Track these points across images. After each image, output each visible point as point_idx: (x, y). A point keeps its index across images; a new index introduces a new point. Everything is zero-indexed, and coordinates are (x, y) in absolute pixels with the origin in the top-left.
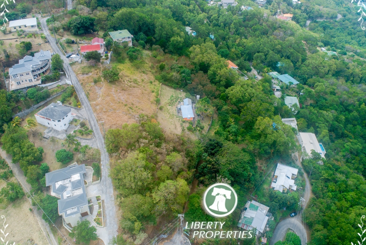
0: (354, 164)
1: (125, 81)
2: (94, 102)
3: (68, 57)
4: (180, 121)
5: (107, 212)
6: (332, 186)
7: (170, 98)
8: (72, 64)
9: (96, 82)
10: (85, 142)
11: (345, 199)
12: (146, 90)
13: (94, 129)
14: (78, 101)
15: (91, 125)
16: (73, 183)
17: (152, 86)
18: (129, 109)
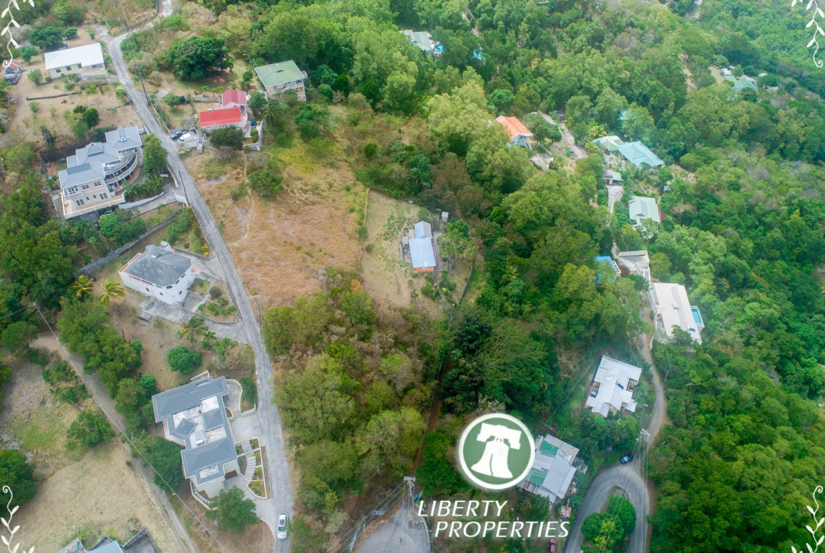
0: (760, 348)
1: (296, 191)
2: (236, 244)
3: (174, 139)
4: (408, 274)
5: (272, 470)
6: (707, 401)
7: (387, 222)
8: (183, 156)
9: (236, 197)
10: (222, 330)
11: (731, 427)
12: (337, 209)
13: (238, 303)
14: (203, 242)
15: (231, 293)
16: (206, 416)
17: (351, 198)
18: (305, 256)
